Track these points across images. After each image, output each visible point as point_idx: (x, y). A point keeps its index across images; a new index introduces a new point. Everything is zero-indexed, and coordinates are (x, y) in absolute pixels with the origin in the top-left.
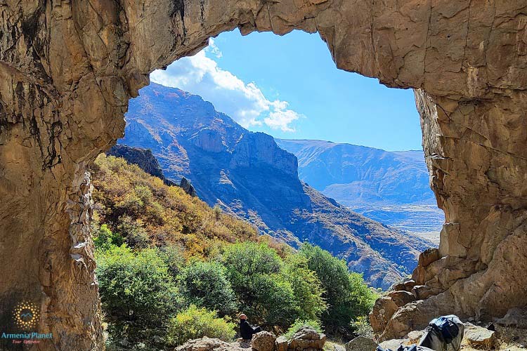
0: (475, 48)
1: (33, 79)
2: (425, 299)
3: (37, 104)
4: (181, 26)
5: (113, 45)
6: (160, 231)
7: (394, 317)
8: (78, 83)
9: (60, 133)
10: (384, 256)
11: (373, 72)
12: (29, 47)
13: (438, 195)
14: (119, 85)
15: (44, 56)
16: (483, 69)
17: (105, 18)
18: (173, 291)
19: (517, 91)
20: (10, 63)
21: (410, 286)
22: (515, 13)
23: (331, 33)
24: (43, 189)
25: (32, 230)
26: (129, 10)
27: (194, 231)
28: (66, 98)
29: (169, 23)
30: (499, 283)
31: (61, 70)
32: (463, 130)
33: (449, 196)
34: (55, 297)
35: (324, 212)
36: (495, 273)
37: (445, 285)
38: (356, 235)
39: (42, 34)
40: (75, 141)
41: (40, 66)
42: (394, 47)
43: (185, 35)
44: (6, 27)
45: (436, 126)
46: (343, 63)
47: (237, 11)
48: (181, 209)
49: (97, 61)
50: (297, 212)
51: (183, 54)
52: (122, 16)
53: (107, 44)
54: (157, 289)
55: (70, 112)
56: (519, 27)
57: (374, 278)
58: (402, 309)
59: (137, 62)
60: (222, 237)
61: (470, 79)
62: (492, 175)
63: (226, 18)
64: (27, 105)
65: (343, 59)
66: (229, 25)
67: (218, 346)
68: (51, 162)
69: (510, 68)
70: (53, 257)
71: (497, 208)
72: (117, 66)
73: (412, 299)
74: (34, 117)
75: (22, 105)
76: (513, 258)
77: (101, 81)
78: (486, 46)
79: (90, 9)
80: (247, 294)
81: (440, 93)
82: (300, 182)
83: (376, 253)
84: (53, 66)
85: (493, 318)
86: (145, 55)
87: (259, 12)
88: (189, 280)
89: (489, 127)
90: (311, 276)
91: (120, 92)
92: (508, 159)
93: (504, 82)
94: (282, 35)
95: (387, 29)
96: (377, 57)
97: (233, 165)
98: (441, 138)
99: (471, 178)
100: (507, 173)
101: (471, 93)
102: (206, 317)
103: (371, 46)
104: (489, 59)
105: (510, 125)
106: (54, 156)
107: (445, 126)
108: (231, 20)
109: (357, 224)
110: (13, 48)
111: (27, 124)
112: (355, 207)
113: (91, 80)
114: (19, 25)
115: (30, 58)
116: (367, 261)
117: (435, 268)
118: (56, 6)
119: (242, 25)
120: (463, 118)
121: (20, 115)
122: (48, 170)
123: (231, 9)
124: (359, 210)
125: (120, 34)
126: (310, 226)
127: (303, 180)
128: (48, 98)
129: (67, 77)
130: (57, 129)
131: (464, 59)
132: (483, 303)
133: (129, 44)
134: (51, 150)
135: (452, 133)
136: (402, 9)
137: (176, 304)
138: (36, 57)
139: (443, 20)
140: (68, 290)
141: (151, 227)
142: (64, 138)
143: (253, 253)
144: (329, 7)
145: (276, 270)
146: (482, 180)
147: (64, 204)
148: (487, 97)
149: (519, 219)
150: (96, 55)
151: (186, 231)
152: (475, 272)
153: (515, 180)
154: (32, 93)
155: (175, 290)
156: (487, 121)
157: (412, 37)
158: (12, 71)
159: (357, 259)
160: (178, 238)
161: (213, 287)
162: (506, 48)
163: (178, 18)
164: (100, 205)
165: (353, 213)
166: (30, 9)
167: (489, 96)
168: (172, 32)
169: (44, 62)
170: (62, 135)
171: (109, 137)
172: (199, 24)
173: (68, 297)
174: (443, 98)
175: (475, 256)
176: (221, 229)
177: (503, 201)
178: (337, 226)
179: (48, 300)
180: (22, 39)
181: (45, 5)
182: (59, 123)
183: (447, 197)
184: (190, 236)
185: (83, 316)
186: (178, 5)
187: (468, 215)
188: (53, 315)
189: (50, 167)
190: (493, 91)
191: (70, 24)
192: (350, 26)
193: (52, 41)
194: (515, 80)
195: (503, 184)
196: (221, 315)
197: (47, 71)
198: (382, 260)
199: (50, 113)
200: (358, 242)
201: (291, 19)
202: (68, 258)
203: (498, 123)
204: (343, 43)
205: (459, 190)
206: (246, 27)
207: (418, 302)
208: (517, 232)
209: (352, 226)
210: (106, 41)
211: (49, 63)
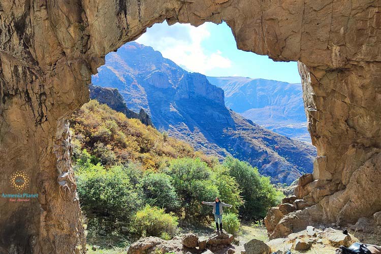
0: (337, 32)
1: (25, 63)
2: (302, 209)
3: (29, 80)
4: (125, 22)
5: (78, 38)
6: (124, 152)
7: (280, 222)
8: (55, 64)
9: (45, 100)
11: (263, 51)
12: (20, 39)
13: (312, 136)
14: (84, 66)
15: (31, 46)
16: (343, 47)
17: (71, 18)
19: (368, 63)
20: (8, 52)
21: (293, 199)
22: (366, 6)
23: (232, 23)
24: (37, 138)
25: (31, 167)
26: (88, 11)
27: (148, 151)
28: (48, 75)
29: (116, 20)
30: (353, 200)
31: (44, 56)
32: (329, 91)
33: (320, 137)
34: (49, 211)
35: (244, 129)
36: (351, 192)
37: (316, 200)
39: (28, 31)
40: (56, 105)
41: (29, 53)
42: (278, 33)
43: (128, 28)
44: (3, 26)
45: (310, 88)
46: (241, 46)
47: (164, 10)
48: (139, 136)
49: (67, 48)
50: (224, 130)
51: (128, 40)
52: (83, 15)
53: (73, 36)
55: (51, 86)
56: (369, 16)
58: (286, 217)
59: (95, 49)
61: (333, 54)
62: (351, 123)
63: (157, 15)
64: (22, 82)
65: (242, 44)
66: (159, 19)
67: (159, 243)
68: (41, 120)
69: (363, 46)
70: (46, 184)
71: (354, 146)
72: (82, 52)
73: (293, 210)
74: (27, 90)
75: (18, 82)
76: (363, 183)
77: (71, 64)
78: (345, 30)
79: (60, 13)
81: (313, 65)
82: (226, 109)
84: (38, 54)
85: (349, 225)
86: (100, 44)
87: (180, 10)
89: (348, 88)
91: (84, 71)
92: (362, 111)
93: (359, 57)
94: (196, 26)
95: (273, 19)
96: (266, 40)
98: (314, 96)
99: (335, 125)
100: (361, 121)
101: (335, 65)
103: (261, 33)
104: (347, 40)
105: (363, 87)
106: (42, 117)
107: (316, 88)
108: (161, 16)
109: (269, 137)
110: (9, 41)
111: (23, 94)
112: (267, 126)
113: (65, 63)
114: (12, 24)
115: (21, 48)
117: (310, 188)
118: (37, 11)
119: (169, 19)
120: (330, 82)
121: (17, 89)
122: (39, 126)
123: (160, 7)
125: (82, 29)
126: (234, 140)
127: (228, 107)
128: (36, 76)
129: (48, 60)
130: (43, 97)
131: (329, 40)
132: (342, 214)
133: (89, 36)
134: (40, 113)
136: (283, 5)
138: (26, 46)
139: (314, 12)
140: (58, 206)
141: (117, 150)
142: (48, 104)
144: (230, 5)
146: (343, 126)
147: (52, 148)
148: (346, 67)
149: (369, 154)
150: (67, 45)
152: (337, 191)
153: (367, 125)
154: (24, 73)
155: (135, 195)
156: (347, 84)
157: (291, 25)
158: (10, 58)
160: (136, 156)
162: (360, 31)
163: (123, 16)
165: (265, 130)
166: (19, 13)
167: (348, 66)
168: (119, 27)
169: (31, 51)
170: (47, 101)
171: (79, 102)
172: (138, 20)
173: (58, 211)
174: (314, 68)
175: (337, 180)
176: (168, 148)
177: (358, 141)
178: (254, 140)
179: (45, 213)
180: (15, 34)
181: (29, 9)
182: (44, 94)
183: (318, 137)
184: (145, 155)
185: (69, 222)
186: (122, 8)
187: (333, 151)
188: (49, 223)
189: (40, 124)
190: (351, 63)
191: (47, 23)
192: (246, 18)
193: (36, 35)
194: (367, 54)
195: (358, 129)
197: (34, 57)
199: (37, 87)
201: (203, 15)
202: (57, 184)
203: (355, 85)
204: (241, 31)
205: (327, 133)
206: (171, 21)
207: (297, 211)
208: (367, 164)
209: (265, 139)
210: (73, 35)
211: (35, 51)
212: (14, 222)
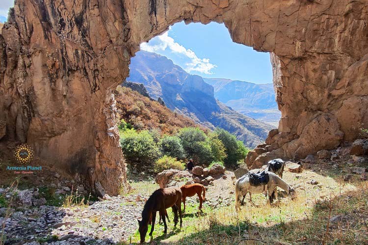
0: (300, 31)
1: (83, 47)
2: (271, 151)
3: (86, 60)
4: (155, 20)
5: (121, 30)
6: (149, 122)
7: (256, 159)
8: (105, 49)
9: (98, 75)
10: (253, 133)
11: (250, 43)
12: (80, 30)
13: (279, 104)
14: (125, 50)
15: (87, 36)
16: (303, 42)
17: (116, 15)
18: (156, 149)
19: (319, 54)
20: (70, 39)
21: (264, 146)
22: (321, 14)
23: (230, 23)
24: (92, 102)
25: (88, 122)
26: (128, 11)
27: (165, 122)
28: (100, 57)
29: (149, 18)
30: (304, 144)
31: (96, 43)
32: (292, 73)
33: (284, 104)
34: (102, 152)
35: (226, 113)
36: (303, 140)
37: (280, 146)
38: (241, 124)
39: (85, 24)
40: (106, 79)
41: (86, 41)
42: (261, 31)
43: (157, 24)
44: (67, 20)
45: (280, 71)
46: (236, 39)
47: (183, 12)
48: (158, 112)
49: (114, 38)
50: (213, 113)
51: (156, 35)
52: (125, 14)
53: (118, 29)
54: (149, 149)
55: (102, 64)
56: (322, 21)
57: (248, 143)
58: (260, 156)
59: (134, 38)
60: (178, 125)
61: (297, 47)
62: (305, 95)
63: (178, 16)
64: (81, 61)
65: (236, 37)
66: (179, 19)
67: (177, 173)
68: (95, 89)
69: (317, 42)
70: (99, 134)
71: (306, 110)
72: (124, 41)
73: (265, 152)
74: (85, 68)
76: (311, 133)
77: (116, 49)
78: (306, 30)
79: (109, 11)
80: (190, 151)
81: (282, 54)
82: (215, 100)
83: (249, 132)
84: (92, 41)
85: (301, 159)
86: (138, 35)
87: (194, 12)
88: (163, 144)
89: (305, 71)
90: (220, 142)
91: (126, 54)
92: (312, 87)
93: (313, 49)
94: (205, 24)
95: (258, 21)
96: (252, 36)
97: (183, 91)
98: (282, 76)
99: (295, 96)
100: (311, 94)
101: (297, 55)
102: (172, 161)
103: (249, 30)
104: (306, 37)
105: (314, 70)
106: (96, 86)
107: (284, 71)
108: (180, 16)
109: (242, 118)
110: (71, 31)
111: (82, 70)
112: (241, 111)
113: (112, 48)
114: (73, 19)
115: (80, 37)
116: (246, 136)
117: (276, 138)
118: (92, 9)
119: (186, 19)
120: (292, 67)
121: (78, 66)
122: (93, 93)
123: (180, 10)
124: (242, 112)
125: (125, 24)
126: (220, 120)
127: (216, 99)
128: (91, 57)
129: (100, 46)
130: (97, 73)
131: (295, 37)
132: (296, 153)
133: (129, 29)
134: (94, 83)
135: (287, 74)
136: (265, 11)
137: (158, 155)
138: (83, 36)
139: (286, 17)
140: (107, 149)
141: (144, 120)
142: (100, 77)
143: (193, 132)
144: (229, 10)
145: (203, 140)
146: (300, 97)
147: (103, 109)
148: (304, 56)
149: (315, 115)
150: (113, 35)
151: (161, 122)
152: (294, 139)
153: (315, 97)
154: (83, 55)
156: (304, 69)
157: (270, 26)
158: (72, 43)
159: (241, 134)
161: (174, 148)
162: (315, 32)
163: (153, 15)
164: (120, 110)
165: (240, 113)
166: (78, 11)
167: (306, 56)
168: (151, 23)
169: (87, 39)
170: (99, 76)
171: (122, 77)
172: (164, 19)
173: (108, 152)
174: (283, 57)
175: (294, 132)
176: (178, 121)
177: (309, 107)
178: (232, 120)
179: (99, 153)
180: (75, 26)
181: (85, 8)
182: (97, 70)
183: (283, 105)
184: (163, 125)
185: (115, 160)
186: (153, 10)
187: (292, 113)
188: (102, 160)
189: (94, 92)
190: (308, 53)
191: (99, 19)
192: (239, 20)
193: (91, 28)
194: (319, 48)
195: (309, 99)
196: (178, 160)
197: (90, 44)
198: (252, 135)
199: (92, 65)
200: (242, 127)
201: (210, 16)
202: (106, 134)
203: (309, 69)
204: (236, 29)
205: (289, 102)
206: (187, 20)
207: (268, 153)
208: (314, 121)
209: (239, 119)
210: (117, 27)
211: (90, 40)
212: (78, 159)
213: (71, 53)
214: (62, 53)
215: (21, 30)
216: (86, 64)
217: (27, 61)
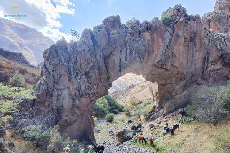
3: (89, 90)
12: (86, 77)
28: (95, 88)
31: (94, 82)
39: (89, 75)
44: (80, 73)
49: (102, 80)
68: (92, 101)
72: (107, 81)
75: (86, 91)
110: (82, 77)
111: (87, 94)
114: (84, 73)
115: (86, 80)
128: (91, 88)
154: (88, 88)
169: (89, 80)
170: (95, 96)
180: (84, 75)
182: (94, 94)
212: (82, 134)
213: (83, 88)
214: (79, 88)
215: (55, 78)
216: (90, 92)
217: (60, 93)
